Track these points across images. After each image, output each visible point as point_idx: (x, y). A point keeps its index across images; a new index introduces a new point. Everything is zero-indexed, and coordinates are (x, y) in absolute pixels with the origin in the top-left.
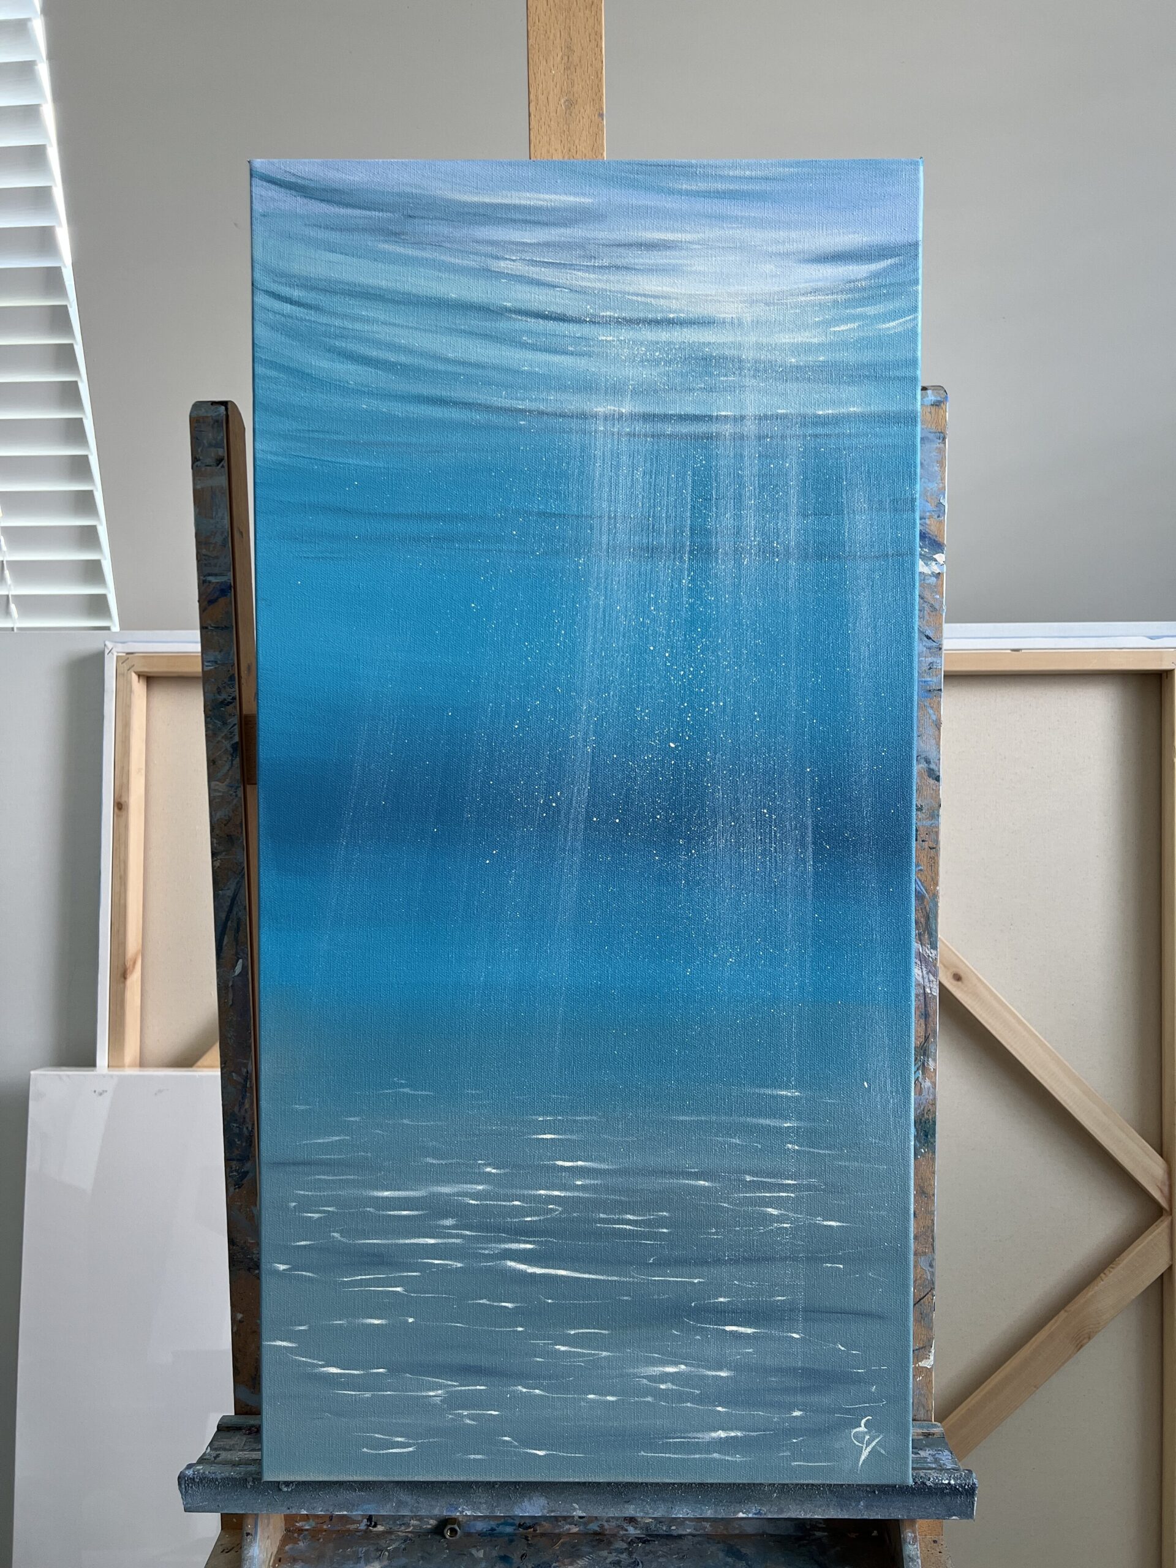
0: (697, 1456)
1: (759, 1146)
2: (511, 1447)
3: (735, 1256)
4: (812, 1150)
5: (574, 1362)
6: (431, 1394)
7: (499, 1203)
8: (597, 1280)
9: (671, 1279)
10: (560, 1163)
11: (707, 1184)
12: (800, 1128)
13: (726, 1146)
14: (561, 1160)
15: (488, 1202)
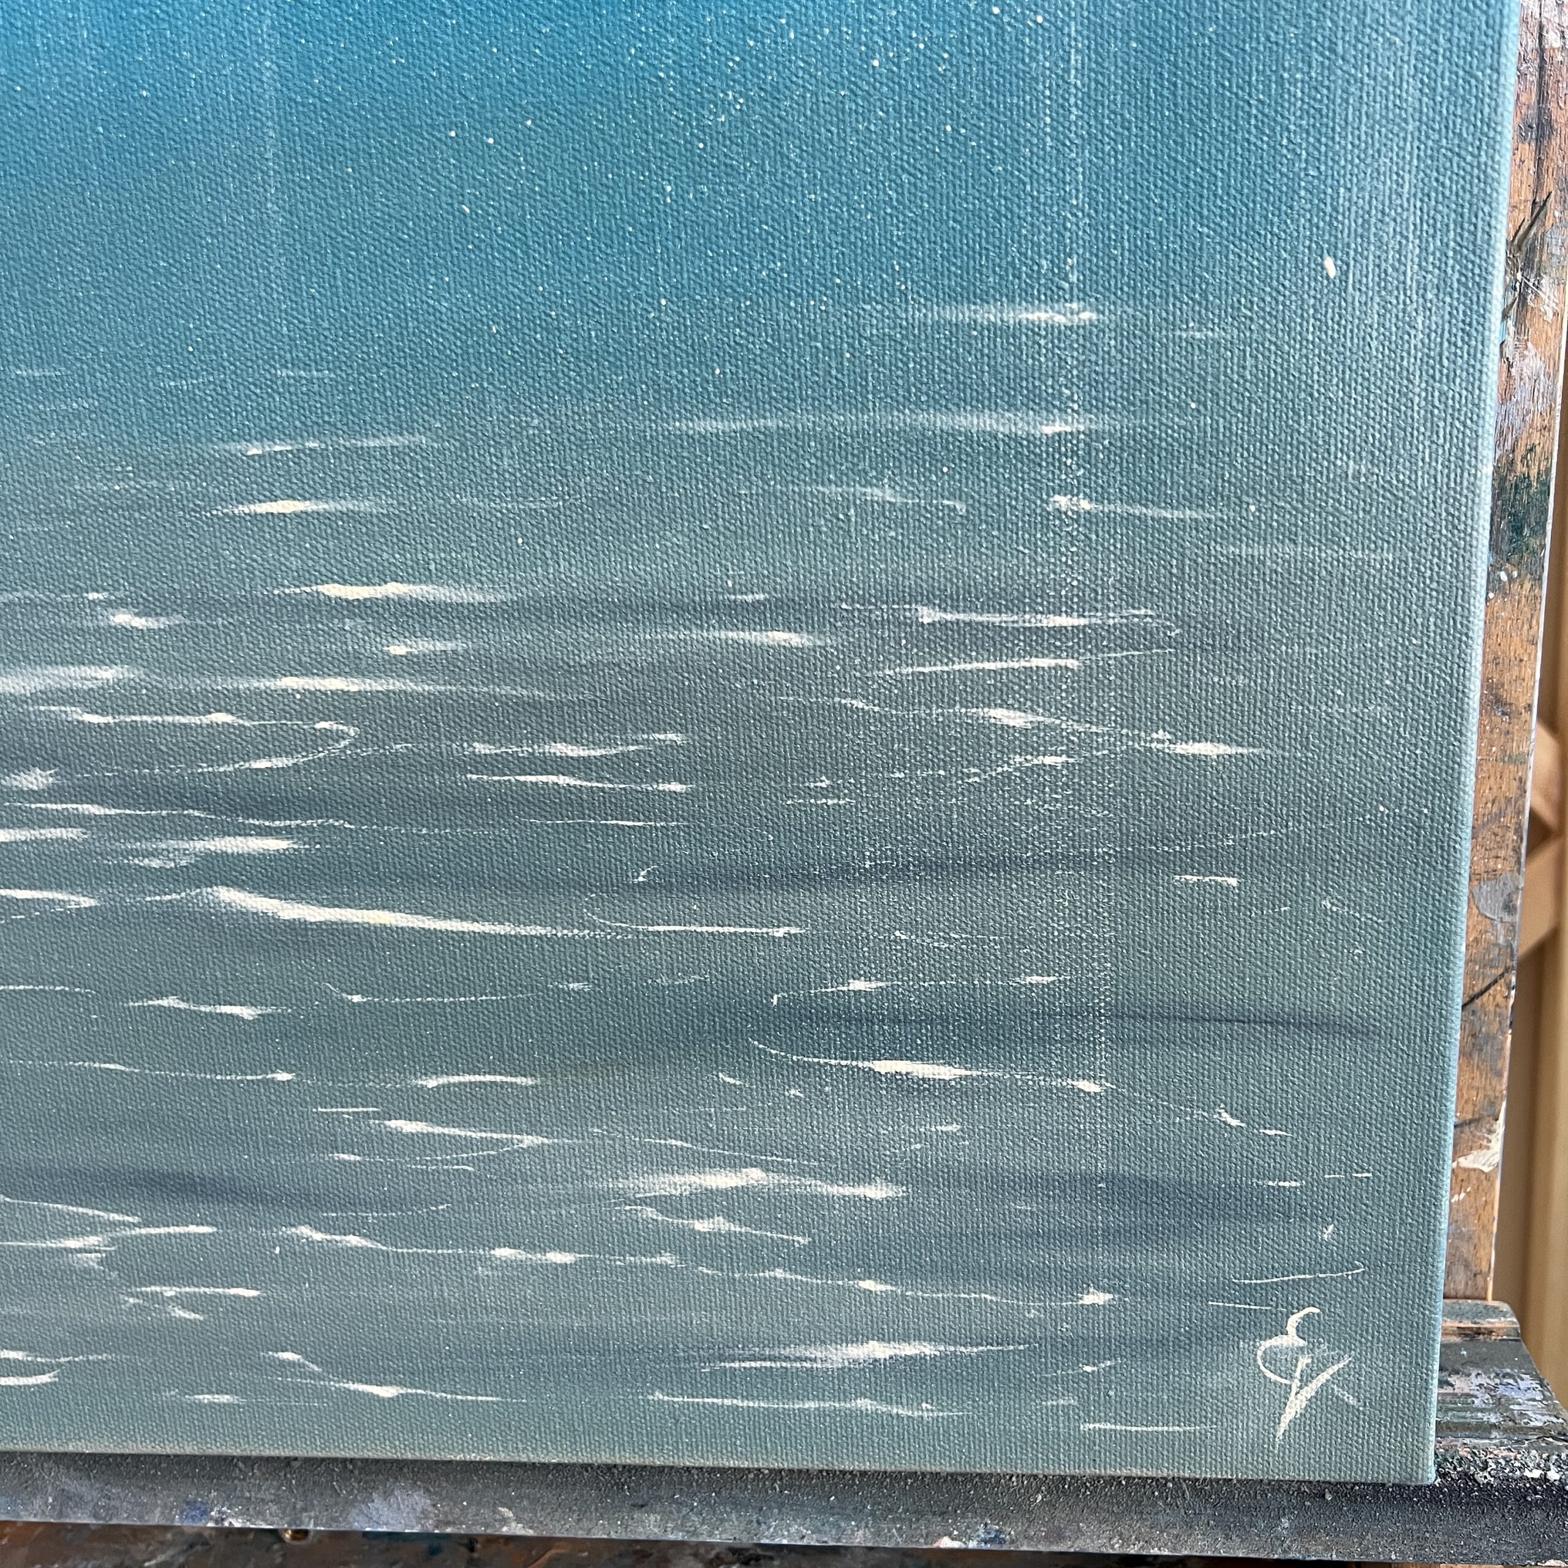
0: (811, 1405)
1: (961, 507)
2: (303, 1376)
3: (895, 857)
4: (1137, 510)
5: (447, 1162)
6: (72, 1243)
7: (170, 719)
8: (484, 936)
9: (705, 929)
10: (333, 590)
11: (795, 639)
12: (1099, 436)
13: (852, 512)
14: (334, 581)
15: (137, 718)
